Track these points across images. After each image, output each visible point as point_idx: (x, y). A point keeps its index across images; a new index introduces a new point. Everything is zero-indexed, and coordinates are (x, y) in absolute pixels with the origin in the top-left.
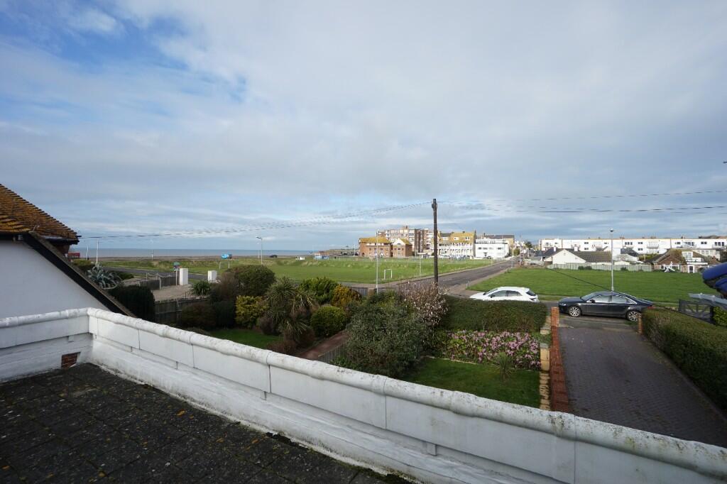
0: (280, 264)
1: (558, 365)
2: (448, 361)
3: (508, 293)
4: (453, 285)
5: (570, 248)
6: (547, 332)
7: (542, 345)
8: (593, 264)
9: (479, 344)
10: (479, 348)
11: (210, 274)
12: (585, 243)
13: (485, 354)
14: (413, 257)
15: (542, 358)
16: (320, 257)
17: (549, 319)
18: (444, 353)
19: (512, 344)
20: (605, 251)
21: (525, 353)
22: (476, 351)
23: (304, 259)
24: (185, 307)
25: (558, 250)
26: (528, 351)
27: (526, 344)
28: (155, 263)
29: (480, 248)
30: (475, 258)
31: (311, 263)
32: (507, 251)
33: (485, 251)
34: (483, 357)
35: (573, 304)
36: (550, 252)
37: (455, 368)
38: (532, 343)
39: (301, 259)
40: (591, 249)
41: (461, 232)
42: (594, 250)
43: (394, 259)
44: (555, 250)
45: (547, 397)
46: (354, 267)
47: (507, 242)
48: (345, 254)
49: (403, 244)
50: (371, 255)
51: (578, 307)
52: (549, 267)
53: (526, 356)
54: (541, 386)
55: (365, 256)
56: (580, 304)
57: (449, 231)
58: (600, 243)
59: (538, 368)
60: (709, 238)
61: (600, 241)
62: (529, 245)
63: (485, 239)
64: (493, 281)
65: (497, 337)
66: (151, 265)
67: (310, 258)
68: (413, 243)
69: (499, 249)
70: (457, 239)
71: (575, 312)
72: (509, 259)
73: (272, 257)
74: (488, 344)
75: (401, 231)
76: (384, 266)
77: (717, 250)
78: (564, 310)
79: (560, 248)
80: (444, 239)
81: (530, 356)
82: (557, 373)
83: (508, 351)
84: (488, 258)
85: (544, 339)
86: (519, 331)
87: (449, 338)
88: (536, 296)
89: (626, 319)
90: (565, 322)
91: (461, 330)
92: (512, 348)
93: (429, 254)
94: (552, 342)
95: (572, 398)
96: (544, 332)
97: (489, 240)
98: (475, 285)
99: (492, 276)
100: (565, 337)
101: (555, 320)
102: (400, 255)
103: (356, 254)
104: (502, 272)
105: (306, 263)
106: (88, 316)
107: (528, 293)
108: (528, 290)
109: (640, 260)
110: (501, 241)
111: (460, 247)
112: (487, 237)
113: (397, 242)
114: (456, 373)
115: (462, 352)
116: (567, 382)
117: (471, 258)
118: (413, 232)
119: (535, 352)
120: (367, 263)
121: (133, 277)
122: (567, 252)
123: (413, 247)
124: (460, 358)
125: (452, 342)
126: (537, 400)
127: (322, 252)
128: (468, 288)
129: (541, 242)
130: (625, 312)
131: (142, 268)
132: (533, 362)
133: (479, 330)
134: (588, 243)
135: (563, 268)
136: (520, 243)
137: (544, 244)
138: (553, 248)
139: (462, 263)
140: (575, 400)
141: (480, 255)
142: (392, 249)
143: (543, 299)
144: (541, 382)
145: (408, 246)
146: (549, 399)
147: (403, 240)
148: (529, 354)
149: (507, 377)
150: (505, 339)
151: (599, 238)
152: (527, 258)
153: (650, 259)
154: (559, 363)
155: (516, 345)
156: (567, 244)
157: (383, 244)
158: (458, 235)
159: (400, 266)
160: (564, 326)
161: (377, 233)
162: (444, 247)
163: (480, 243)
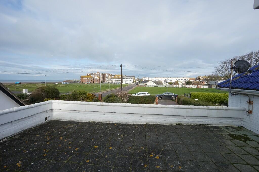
3: (142, 94)
8: (158, 85)
11: (24, 90)
14: (101, 83)
16: (64, 83)
17: (155, 100)
20: (160, 81)
23: (58, 84)
25: (148, 81)
30: (123, 83)
31: (61, 86)
32: (133, 81)
33: (126, 81)
39: (56, 84)
40: (156, 81)
42: (157, 81)
43: (95, 84)
46: (80, 87)
47: (132, 78)
48: (75, 82)
50: (86, 82)
52: (146, 86)
55: (83, 82)
56: (161, 96)
57: (114, 74)
58: (159, 79)
60: (183, 78)
61: (158, 78)
62: (139, 79)
63: (126, 77)
67: (60, 84)
68: (101, 78)
69: (130, 80)
70: (117, 77)
71: (160, 98)
72: (133, 84)
75: (97, 74)
77: (185, 81)
80: (112, 77)
84: (127, 83)
88: (150, 94)
89: (172, 99)
97: (127, 78)
101: (157, 101)
102: (97, 82)
103: (79, 82)
104: (134, 88)
105: (59, 86)
106: (52, 103)
107: (148, 93)
109: (169, 84)
111: (118, 80)
112: (126, 76)
113: (96, 78)
118: (101, 74)
120: (85, 85)
122: (151, 82)
123: (101, 80)
127: (65, 81)
129: (142, 78)
130: (172, 98)
134: (155, 79)
135: (150, 86)
136: (136, 79)
137: (144, 79)
138: (146, 81)
139: (118, 85)
142: (94, 80)
145: (99, 79)
147: (98, 77)
152: (139, 83)
153: (171, 84)
156: (150, 79)
157: (90, 78)
158: (117, 76)
159: (98, 86)
160: (159, 102)
161: (87, 74)
162: (112, 80)
163: (124, 78)
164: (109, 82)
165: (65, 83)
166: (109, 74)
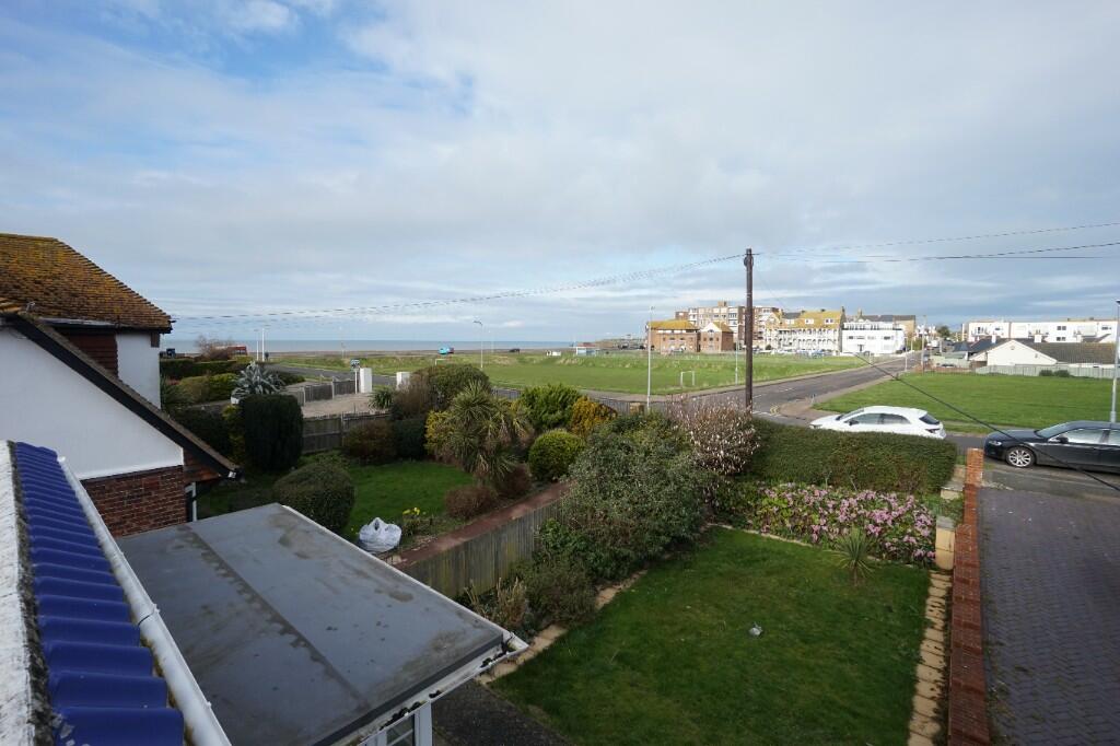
0: (522, 361)
1: (967, 565)
2: (754, 535)
3: (883, 418)
4: (790, 399)
5: (1026, 336)
6: (956, 496)
7: (941, 520)
8: (1072, 365)
9: (814, 509)
10: (815, 517)
11: (399, 377)
12: (1059, 328)
13: (825, 528)
14: (733, 352)
15: (938, 544)
17: (960, 471)
18: (750, 521)
19: (880, 515)
20: (1103, 341)
21: (904, 533)
22: (808, 521)
23: (560, 354)
24: (354, 426)
25: (1000, 341)
26: (910, 530)
27: (909, 516)
28: (346, 361)
29: (851, 338)
30: (842, 354)
31: (569, 361)
32: (902, 343)
33: (861, 342)
34: (820, 534)
35: (1017, 444)
36: (985, 344)
37: (765, 550)
38: (919, 515)
39: (555, 354)
40: (1070, 339)
41: (818, 309)
42: (1079, 340)
43: (703, 354)
44: (994, 341)
45: (940, 624)
46: (633, 368)
47: (900, 326)
48: (624, 347)
49: (718, 330)
50: (666, 348)
51: (1029, 449)
52: (979, 370)
53: (906, 538)
54: (929, 601)
55: (656, 349)
56: (1032, 444)
57: (799, 309)
58: (1093, 329)
59: (931, 564)
61: (1092, 323)
62: (944, 332)
63: (861, 322)
64: (864, 395)
65: (851, 499)
66: (341, 364)
67: (569, 353)
68: (735, 330)
69: (886, 338)
70: (811, 322)
71: (1020, 459)
72: (904, 355)
73: (513, 351)
74: (831, 511)
75: (716, 311)
76: (686, 366)
78: (996, 454)
79: (1006, 336)
80: (787, 322)
81: (913, 540)
82: (966, 582)
83: (871, 526)
84: (864, 354)
85: (947, 508)
86: (897, 489)
87: (761, 496)
88: (941, 426)
90: (996, 478)
91: (785, 481)
92: (879, 521)
93: (761, 347)
94: (962, 517)
95: (991, 637)
96: (949, 494)
97: (868, 323)
98: (829, 402)
99: (864, 386)
100: (992, 509)
101: (974, 472)
102: (712, 349)
103: (642, 347)
104: (885, 379)
105: (562, 361)
107: (923, 419)
108: (923, 413)
110: (890, 325)
111: (815, 336)
112: (865, 318)
113: (710, 327)
114: (764, 560)
115: (783, 521)
116: (984, 603)
117: (834, 354)
118: (736, 311)
119: (926, 532)
120: (658, 361)
121: (303, 381)
122: (1019, 345)
123: (736, 335)
124: (777, 532)
125: (765, 502)
126: (916, 631)
127: (586, 344)
128: (815, 407)
129: (967, 327)
131: (318, 368)
132: (920, 552)
133: (818, 484)
134: (1064, 328)
135: (1007, 372)
136: (926, 328)
137: (973, 330)
138: (990, 337)
139: (814, 362)
140: (1002, 644)
141: (850, 347)
142: (699, 338)
143: (957, 430)
144: (932, 591)
145: (727, 334)
146: (945, 628)
147: (717, 324)
148: (912, 535)
149: (860, 576)
150: (868, 504)
151: (1092, 319)
152: (938, 354)
154: (971, 561)
155: (886, 517)
156: (1021, 329)
157: (684, 332)
158: (812, 316)
159: (710, 366)
160: (992, 485)
161: (677, 314)
162: (787, 336)
163: (852, 329)
164: (769, 348)
165: (584, 352)
166: (775, 310)
